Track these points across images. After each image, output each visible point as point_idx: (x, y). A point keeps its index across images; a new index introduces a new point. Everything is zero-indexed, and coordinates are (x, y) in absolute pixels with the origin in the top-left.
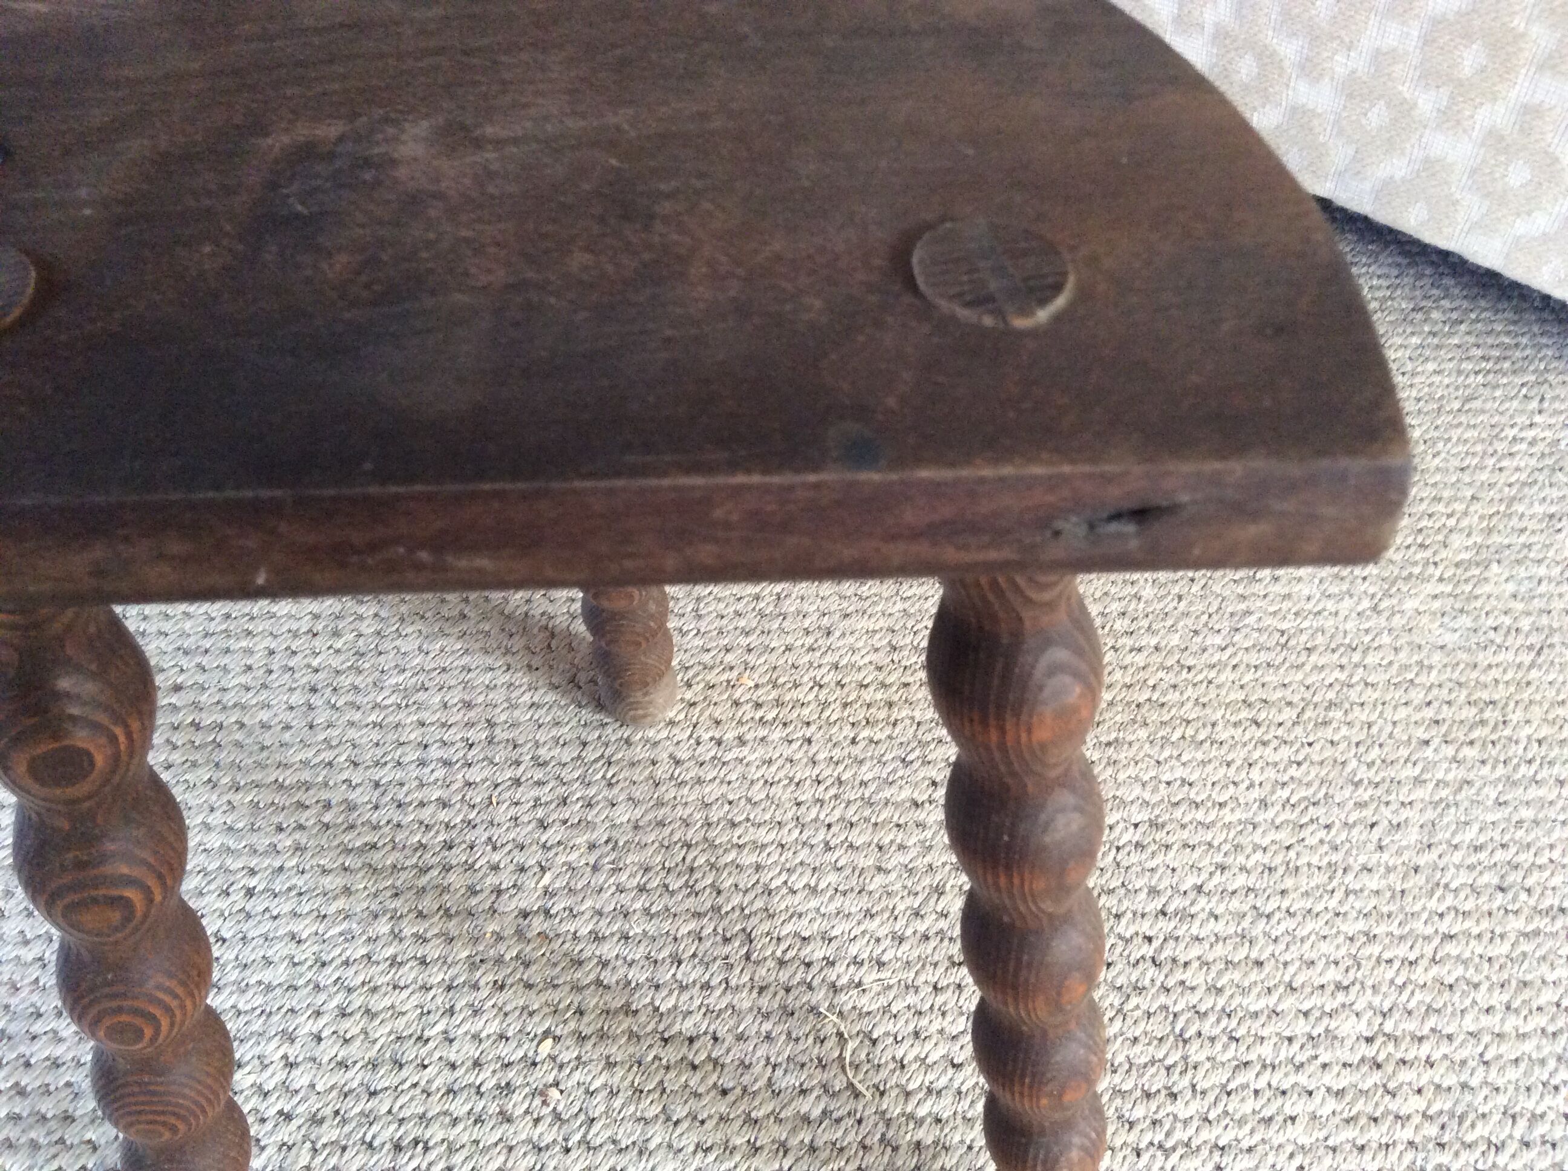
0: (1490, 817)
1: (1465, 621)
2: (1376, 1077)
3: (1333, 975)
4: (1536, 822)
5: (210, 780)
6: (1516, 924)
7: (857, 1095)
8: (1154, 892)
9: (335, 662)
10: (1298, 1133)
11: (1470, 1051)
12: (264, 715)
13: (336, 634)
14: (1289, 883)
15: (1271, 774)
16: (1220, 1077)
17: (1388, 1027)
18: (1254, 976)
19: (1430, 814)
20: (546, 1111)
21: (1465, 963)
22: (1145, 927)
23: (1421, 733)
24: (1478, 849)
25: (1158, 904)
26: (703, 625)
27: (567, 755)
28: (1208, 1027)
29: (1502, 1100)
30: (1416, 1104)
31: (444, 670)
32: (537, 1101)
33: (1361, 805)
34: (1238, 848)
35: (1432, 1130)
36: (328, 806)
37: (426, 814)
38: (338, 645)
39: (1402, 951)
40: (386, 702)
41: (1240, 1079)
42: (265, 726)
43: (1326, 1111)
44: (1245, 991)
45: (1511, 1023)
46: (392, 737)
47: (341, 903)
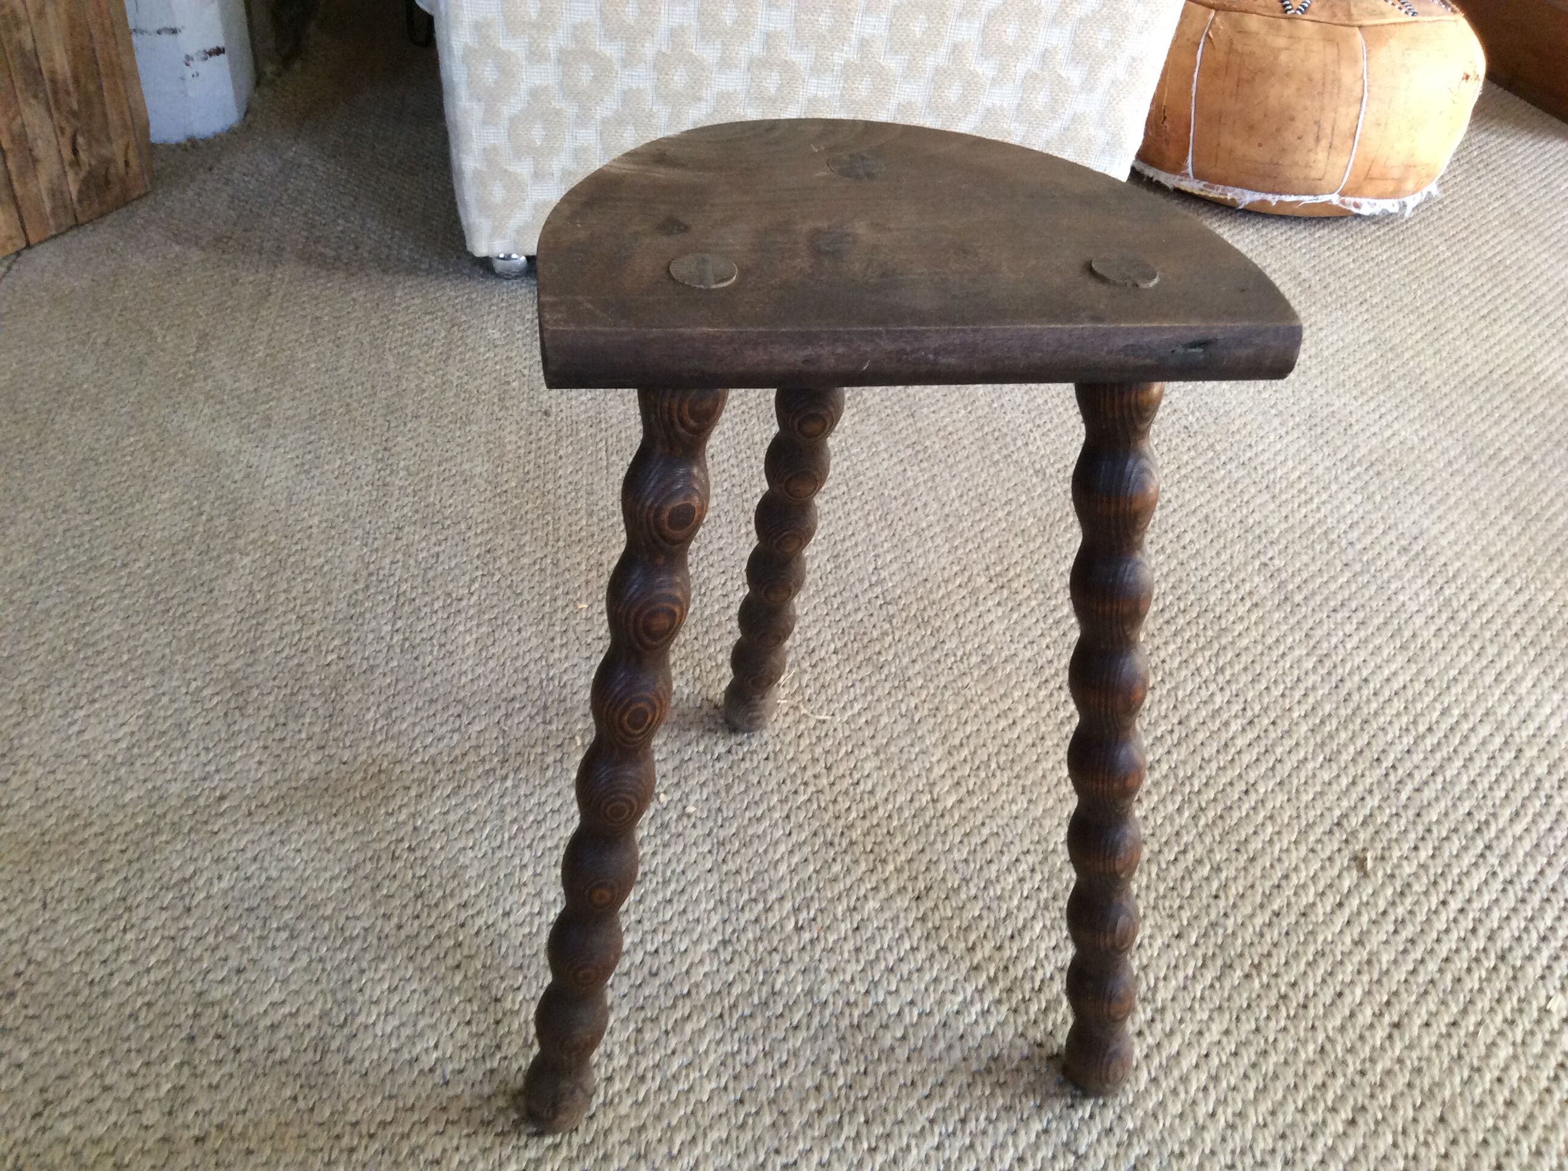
0: (955, 483)
1: (873, 419)
2: (1005, 592)
3: (956, 568)
4: (973, 476)
5: (310, 823)
6: (1000, 514)
7: (824, 722)
8: (861, 581)
9: (317, 729)
10: (998, 627)
11: (1027, 563)
12: (305, 776)
13: (297, 717)
14: (907, 546)
15: (859, 514)
16: (952, 627)
17: (992, 573)
18: (929, 585)
19: (933, 494)
20: (693, 820)
21: (996, 535)
22: (871, 595)
23: (900, 468)
24: (961, 496)
25: (867, 584)
26: (526, 596)
27: (520, 690)
28: (930, 612)
29: (1053, 571)
30: (1027, 592)
31: (394, 696)
32: (685, 819)
33: (905, 504)
34: (875, 546)
35: (1041, 596)
36: (408, 788)
37: (472, 757)
38: (308, 720)
39: (970, 546)
40: (378, 727)
41: (961, 622)
42: (313, 779)
43: (1000, 614)
44: (931, 591)
45: (1032, 546)
46: (404, 739)
47: (473, 819)
